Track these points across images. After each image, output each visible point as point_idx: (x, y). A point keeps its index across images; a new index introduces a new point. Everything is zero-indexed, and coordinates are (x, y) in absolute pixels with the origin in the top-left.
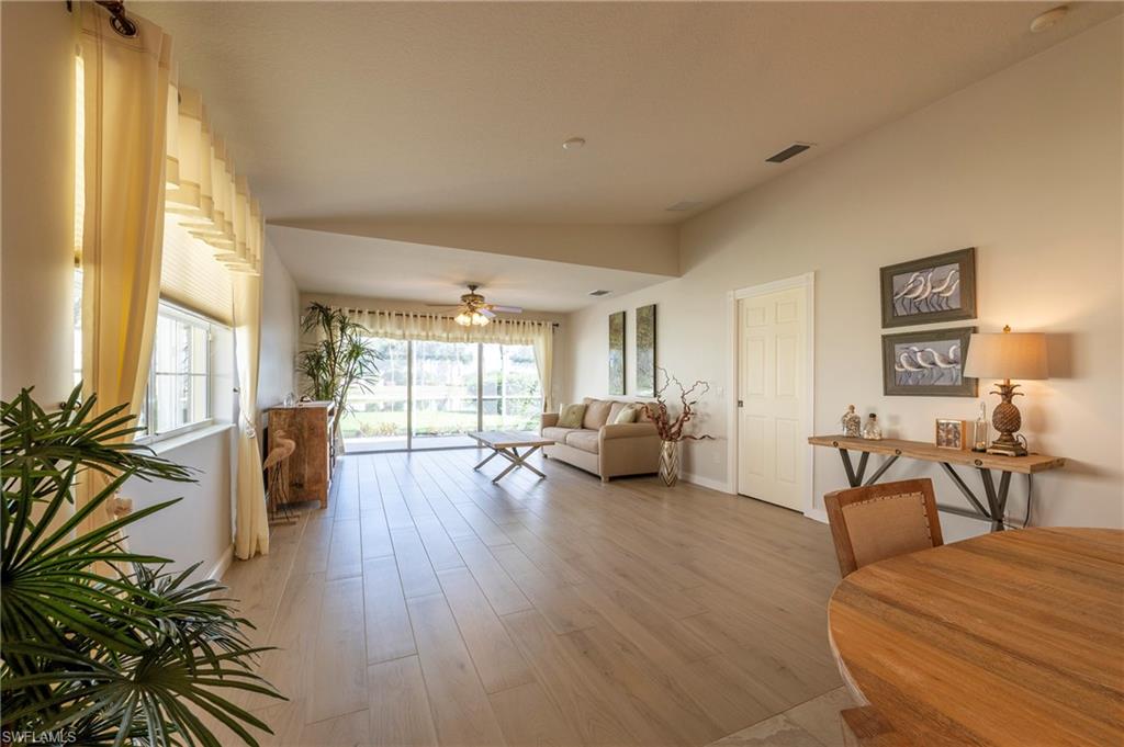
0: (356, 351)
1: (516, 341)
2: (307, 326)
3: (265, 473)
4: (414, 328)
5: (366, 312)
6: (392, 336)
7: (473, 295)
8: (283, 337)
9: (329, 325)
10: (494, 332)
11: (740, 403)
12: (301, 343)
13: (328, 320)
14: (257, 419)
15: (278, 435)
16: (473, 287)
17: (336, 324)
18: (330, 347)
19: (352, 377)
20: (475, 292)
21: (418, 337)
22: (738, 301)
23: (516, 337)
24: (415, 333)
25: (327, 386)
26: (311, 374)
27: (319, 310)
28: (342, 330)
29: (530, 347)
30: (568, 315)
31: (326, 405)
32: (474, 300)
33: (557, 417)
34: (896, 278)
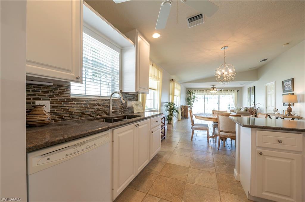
0: (194, 97)
1: (227, 95)
2: (187, 94)
3: (181, 113)
4: (205, 93)
5: (197, 91)
6: (201, 95)
7: (213, 87)
8: (184, 96)
10: (222, 93)
11: (267, 108)
12: (187, 97)
14: (180, 107)
15: (182, 109)
16: (213, 86)
17: (191, 93)
18: (190, 97)
19: (194, 102)
21: (206, 95)
22: (267, 86)
23: (227, 93)
24: (205, 94)
25: (190, 103)
26: (188, 101)
27: (189, 92)
28: (192, 94)
29: (231, 96)
30: (241, 88)
31: (189, 106)
32: (213, 88)
33: (234, 110)
34: (285, 83)
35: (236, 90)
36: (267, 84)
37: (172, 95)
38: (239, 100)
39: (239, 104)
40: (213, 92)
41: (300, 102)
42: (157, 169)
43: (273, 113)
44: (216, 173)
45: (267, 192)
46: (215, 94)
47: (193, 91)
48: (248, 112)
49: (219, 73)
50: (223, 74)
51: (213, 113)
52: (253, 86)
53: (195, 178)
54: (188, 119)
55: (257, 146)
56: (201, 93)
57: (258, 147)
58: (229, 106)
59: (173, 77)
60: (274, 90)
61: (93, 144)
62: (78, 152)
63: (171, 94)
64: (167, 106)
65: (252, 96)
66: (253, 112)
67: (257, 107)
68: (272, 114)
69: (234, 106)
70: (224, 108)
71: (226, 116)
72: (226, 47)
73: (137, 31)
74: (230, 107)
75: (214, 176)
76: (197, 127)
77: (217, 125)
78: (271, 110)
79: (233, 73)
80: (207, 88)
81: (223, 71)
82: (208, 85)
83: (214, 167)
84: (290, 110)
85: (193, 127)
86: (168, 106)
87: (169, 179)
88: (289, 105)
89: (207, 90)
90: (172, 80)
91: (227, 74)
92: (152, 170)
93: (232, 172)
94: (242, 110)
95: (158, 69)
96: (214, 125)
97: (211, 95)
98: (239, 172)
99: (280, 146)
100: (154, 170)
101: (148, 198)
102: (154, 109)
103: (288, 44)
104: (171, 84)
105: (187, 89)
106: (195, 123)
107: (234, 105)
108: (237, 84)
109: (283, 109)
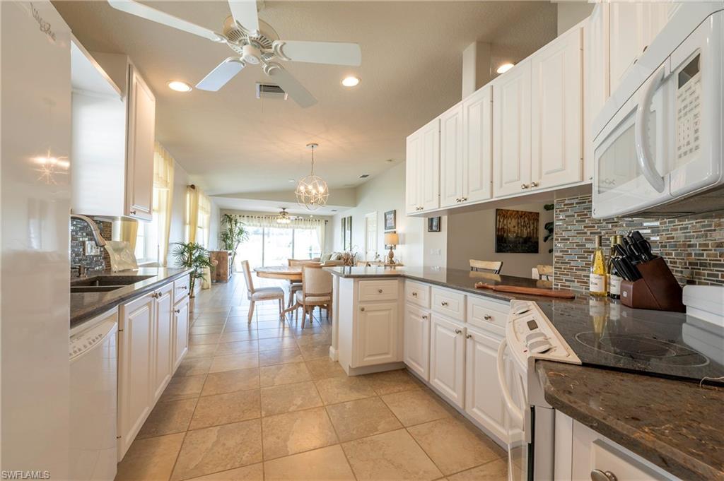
0: (241, 231)
1: (308, 228)
2: (223, 222)
4: (265, 222)
5: (246, 216)
6: (256, 226)
8: (215, 227)
9: (231, 222)
10: (298, 224)
11: (367, 253)
12: (221, 229)
13: (230, 221)
15: (213, 259)
16: (284, 209)
17: (233, 222)
18: (231, 230)
19: (239, 242)
20: (285, 211)
21: (266, 226)
22: (367, 218)
23: (308, 226)
24: (265, 224)
25: (230, 245)
26: (224, 240)
27: (227, 217)
28: (236, 224)
29: (314, 231)
30: (332, 217)
31: (229, 252)
32: (284, 214)
33: (320, 259)
34: (387, 216)
35: (323, 221)
36: (367, 215)
37: (190, 224)
38: (328, 239)
39: (327, 248)
40: (284, 221)
41: (401, 244)
42: (192, 388)
43: (374, 260)
44: (305, 362)
45: (369, 356)
46: (286, 226)
47: (238, 216)
48: (342, 261)
49: (302, 188)
50: (308, 192)
51: (290, 265)
52: (350, 216)
53: (273, 378)
54: (227, 282)
55: (359, 300)
56: (255, 222)
57: (360, 302)
58: (311, 250)
59: (193, 180)
60: (375, 225)
61: (97, 336)
62: (80, 350)
63: (188, 221)
64: (182, 253)
65: (348, 232)
66: (348, 260)
67: (354, 251)
68: (373, 263)
69: (320, 251)
70: (302, 255)
71: (316, 267)
72: (314, 146)
73: (129, 61)
74: (312, 252)
75: (303, 366)
76: (262, 294)
77: (301, 286)
78: (371, 258)
79: (326, 193)
80: (271, 213)
81: (310, 187)
82: (273, 207)
83: (300, 354)
84: (391, 255)
85: (254, 295)
86: (185, 254)
87: (225, 396)
88: (391, 248)
89: (270, 217)
90: (193, 187)
91: (316, 194)
92: (179, 395)
93: (328, 352)
94: (333, 258)
95: (165, 159)
96: (293, 287)
97: (279, 227)
98: (337, 348)
99: (381, 297)
100: (185, 393)
101: (194, 435)
102: (147, 260)
103: (391, 160)
104: (189, 197)
105: (221, 210)
106: (256, 287)
107: (319, 248)
108: (326, 211)
109: (384, 254)
